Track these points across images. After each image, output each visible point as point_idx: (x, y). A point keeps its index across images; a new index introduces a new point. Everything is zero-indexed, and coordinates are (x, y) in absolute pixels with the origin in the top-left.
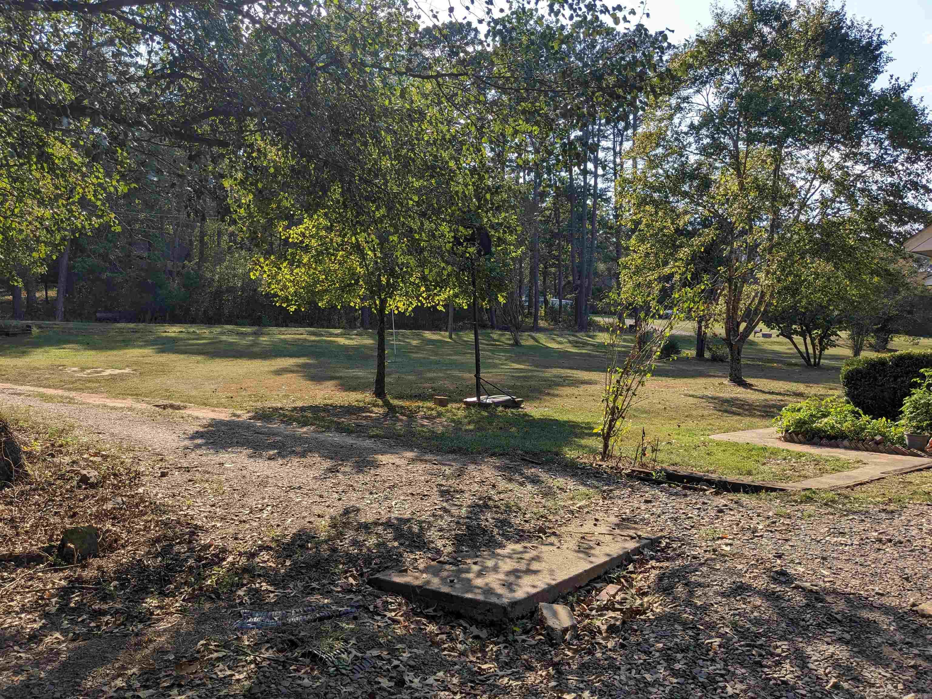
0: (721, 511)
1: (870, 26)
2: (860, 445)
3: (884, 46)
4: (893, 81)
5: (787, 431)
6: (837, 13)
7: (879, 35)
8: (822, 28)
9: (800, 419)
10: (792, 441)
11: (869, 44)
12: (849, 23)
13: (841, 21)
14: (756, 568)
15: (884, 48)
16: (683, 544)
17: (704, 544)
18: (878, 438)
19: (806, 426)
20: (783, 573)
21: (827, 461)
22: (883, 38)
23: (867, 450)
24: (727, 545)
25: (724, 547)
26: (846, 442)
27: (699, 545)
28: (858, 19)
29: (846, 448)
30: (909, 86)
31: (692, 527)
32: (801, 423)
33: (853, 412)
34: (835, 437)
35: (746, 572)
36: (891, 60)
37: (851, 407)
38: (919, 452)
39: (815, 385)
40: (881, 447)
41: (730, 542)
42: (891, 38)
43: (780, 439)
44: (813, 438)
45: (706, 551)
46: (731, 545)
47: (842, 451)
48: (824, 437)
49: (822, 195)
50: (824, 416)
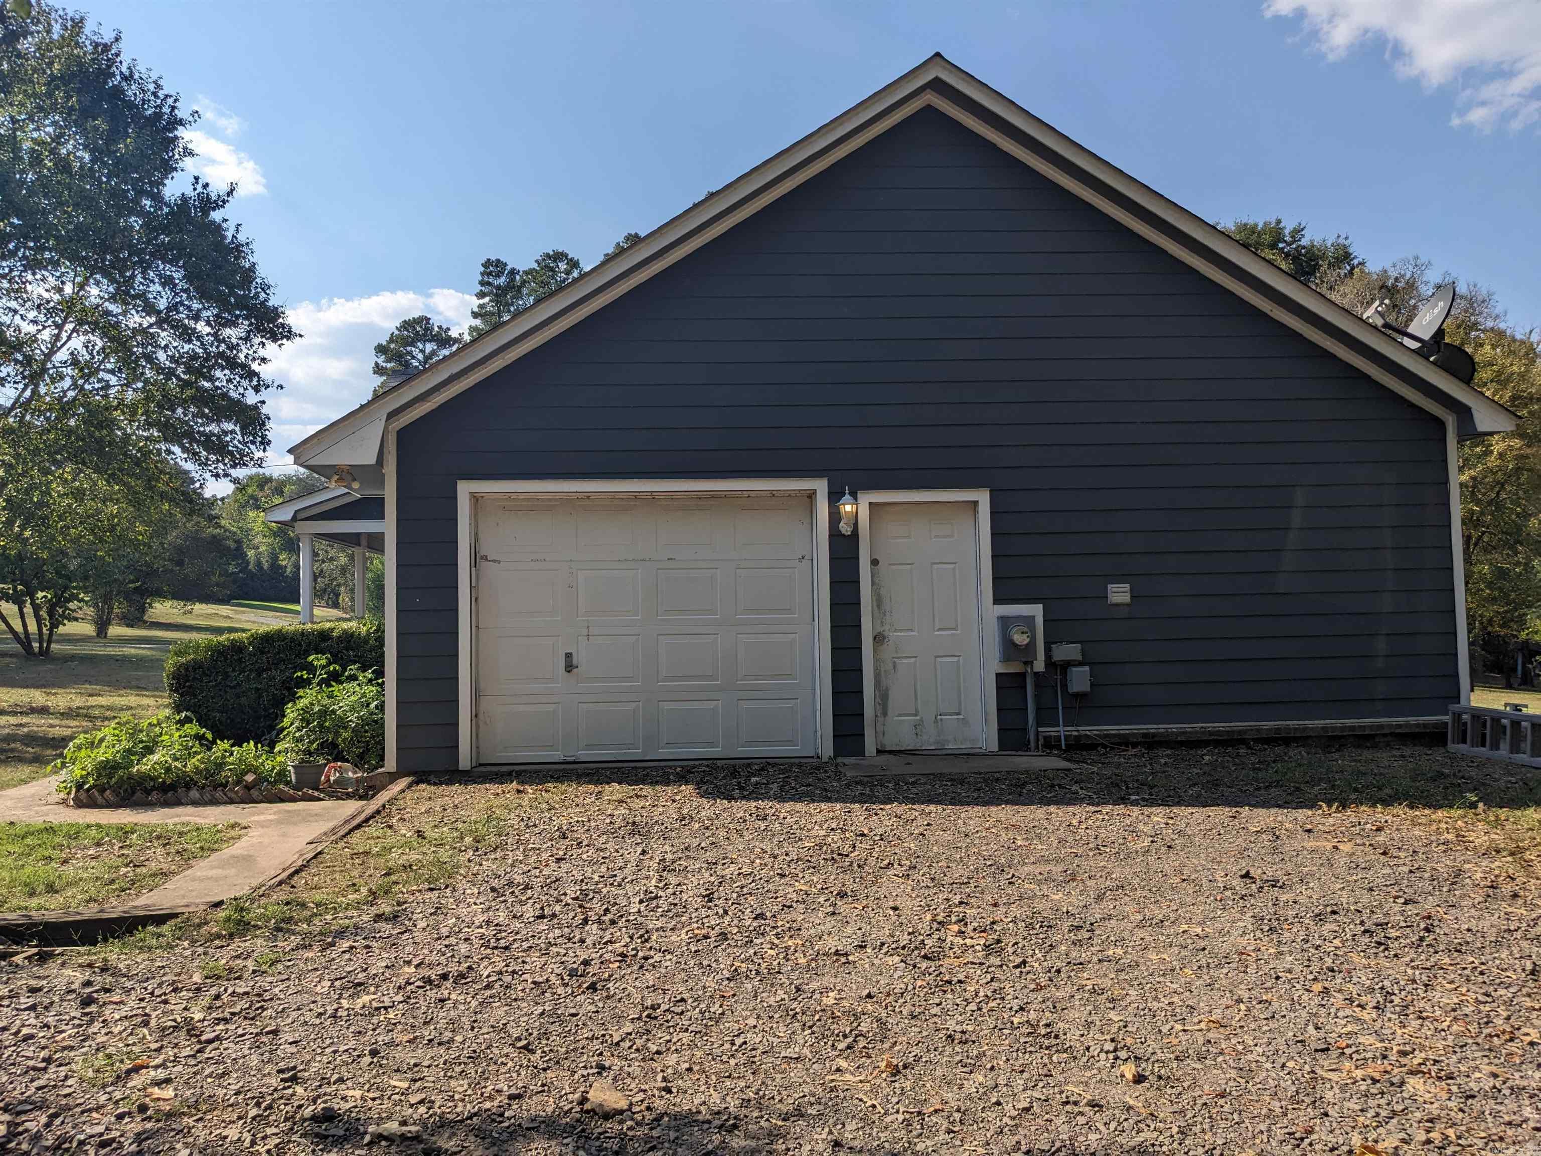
0: (87, 1001)
1: (158, 87)
2: (219, 794)
3: (180, 128)
4: (199, 188)
5: (79, 786)
6: (106, 48)
7: (173, 108)
8: (80, 65)
9: (108, 761)
10: (92, 804)
11: (158, 116)
12: (124, 69)
13: (111, 62)
14: (268, 1125)
15: (181, 132)
16: (55, 1115)
17: (103, 1098)
18: (250, 778)
19: (121, 772)
20: (329, 1116)
21: (181, 834)
22: (179, 114)
23: (232, 802)
24: (158, 1083)
25: (156, 1092)
26: (194, 794)
27: (93, 1104)
28: (141, 68)
29: (195, 803)
30: (224, 202)
31: (48, 1060)
32: (107, 769)
33: (199, 738)
34: (173, 787)
35: (253, 1143)
36: (191, 154)
37: (192, 728)
38: (316, 794)
39: (60, 691)
40: (254, 793)
41: (161, 1074)
42: (191, 119)
43: (64, 802)
44: (134, 793)
45: (120, 1117)
46: (168, 1081)
47: (190, 809)
48: (154, 788)
49: (72, 354)
50: (149, 750)
